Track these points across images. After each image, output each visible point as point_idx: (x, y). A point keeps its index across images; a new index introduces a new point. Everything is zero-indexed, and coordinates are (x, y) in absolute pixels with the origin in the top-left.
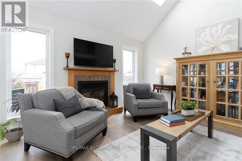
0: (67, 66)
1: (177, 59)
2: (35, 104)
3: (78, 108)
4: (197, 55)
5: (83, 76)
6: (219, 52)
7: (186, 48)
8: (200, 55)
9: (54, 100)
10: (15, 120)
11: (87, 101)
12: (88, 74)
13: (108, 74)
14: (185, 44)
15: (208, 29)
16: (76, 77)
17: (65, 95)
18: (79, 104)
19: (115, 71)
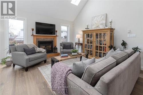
0: (33, 34)
1: (83, 31)
2: (17, 50)
3: (34, 52)
4: (92, 29)
5: (40, 39)
6: (99, 29)
7: (88, 26)
8: (93, 29)
9: (24, 48)
10: (9, 57)
11: (38, 49)
12: (43, 38)
13: (53, 38)
14: (87, 24)
15: (96, 17)
16: (37, 39)
17: (29, 47)
18: (35, 50)
19: (57, 36)
